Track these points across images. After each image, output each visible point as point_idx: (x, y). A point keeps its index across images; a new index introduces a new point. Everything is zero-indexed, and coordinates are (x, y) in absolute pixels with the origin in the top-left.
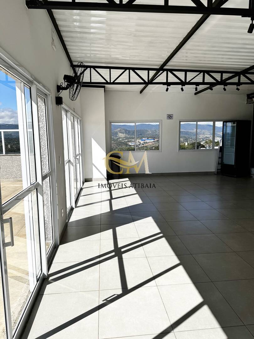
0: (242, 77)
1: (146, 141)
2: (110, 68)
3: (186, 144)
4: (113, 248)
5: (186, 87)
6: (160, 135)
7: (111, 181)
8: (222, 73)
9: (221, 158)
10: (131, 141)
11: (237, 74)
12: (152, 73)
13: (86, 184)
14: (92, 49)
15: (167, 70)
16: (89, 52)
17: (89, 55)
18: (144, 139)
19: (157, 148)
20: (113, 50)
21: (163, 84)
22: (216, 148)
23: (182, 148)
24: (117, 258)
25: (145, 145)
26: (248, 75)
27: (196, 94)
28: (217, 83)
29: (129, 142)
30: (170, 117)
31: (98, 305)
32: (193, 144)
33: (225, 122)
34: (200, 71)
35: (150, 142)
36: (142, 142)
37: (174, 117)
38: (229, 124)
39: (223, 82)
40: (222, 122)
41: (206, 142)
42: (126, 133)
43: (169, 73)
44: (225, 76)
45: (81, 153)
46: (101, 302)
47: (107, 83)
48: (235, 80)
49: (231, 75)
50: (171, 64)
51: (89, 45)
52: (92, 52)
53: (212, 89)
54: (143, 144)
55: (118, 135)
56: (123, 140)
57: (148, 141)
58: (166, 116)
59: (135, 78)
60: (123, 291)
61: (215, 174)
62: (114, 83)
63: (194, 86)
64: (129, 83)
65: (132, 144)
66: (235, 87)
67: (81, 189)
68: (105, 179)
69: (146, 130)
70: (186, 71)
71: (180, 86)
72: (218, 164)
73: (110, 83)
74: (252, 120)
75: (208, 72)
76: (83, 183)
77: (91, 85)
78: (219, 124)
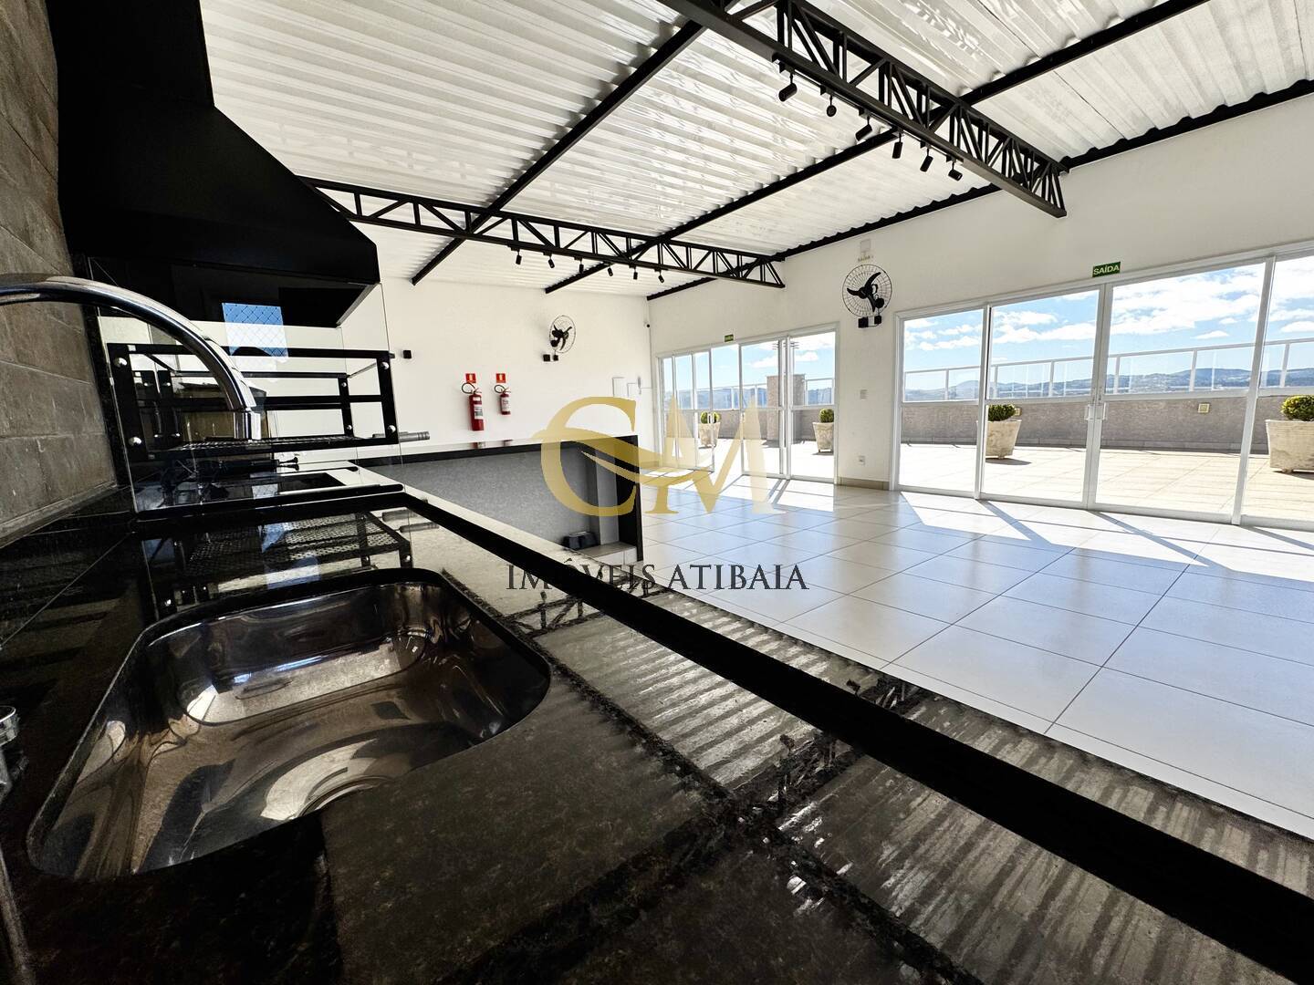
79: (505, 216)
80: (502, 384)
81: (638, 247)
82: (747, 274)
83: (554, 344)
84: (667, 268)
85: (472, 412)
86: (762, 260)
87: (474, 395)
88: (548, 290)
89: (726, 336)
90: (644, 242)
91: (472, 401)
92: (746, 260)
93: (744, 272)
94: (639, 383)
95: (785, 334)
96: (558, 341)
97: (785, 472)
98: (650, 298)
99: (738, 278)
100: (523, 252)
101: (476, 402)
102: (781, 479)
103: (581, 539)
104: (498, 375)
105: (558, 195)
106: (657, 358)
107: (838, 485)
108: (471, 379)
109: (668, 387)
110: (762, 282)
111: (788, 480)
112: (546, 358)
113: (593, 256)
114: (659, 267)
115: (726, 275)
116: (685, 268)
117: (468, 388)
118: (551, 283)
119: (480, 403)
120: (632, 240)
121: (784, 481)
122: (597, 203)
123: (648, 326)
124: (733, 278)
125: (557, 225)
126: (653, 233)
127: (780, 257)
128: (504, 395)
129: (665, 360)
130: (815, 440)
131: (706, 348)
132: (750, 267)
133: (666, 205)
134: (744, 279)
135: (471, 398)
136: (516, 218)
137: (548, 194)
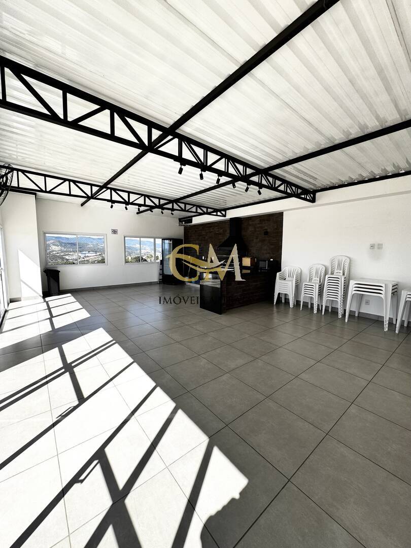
0: (175, 204)
1: (87, 255)
2: (45, 176)
3: (130, 258)
4: (61, 366)
5: (129, 207)
6: (106, 249)
7: (47, 299)
8: (160, 199)
9: (162, 269)
10: (68, 255)
11: (171, 201)
12: (95, 189)
13: (12, 305)
14: (19, 150)
15: (111, 189)
16: (15, 153)
17: (15, 157)
18: (84, 252)
19: (103, 261)
20: (47, 157)
21: (108, 201)
22: (157, 261)
23: (127, 262)
24: (68, 373)
25: (85, 259)
26: (179, 204)
27: (137, 213)
28: (156, 207)
29: (66, 255)
30: (115, 232)
31: (52, 423)
32: (135, 258)
33: (163, 239)
34: (142, 195)
35: (92, 256)
36: (82, 256)
37: (119, 232)
38: (167, 242)
39: (161, 207)
40: (161, 240)
41: (148, 257)
42: (61, 245)
43: (113, 191)
44: (162, 202)
45: (3, 268)
46: (55, 420)
47: (41, 191)
48: (170, 206)
49: (166, 201)
50: (115, 184)
51: (15, 145)
52: (19, 154)
53: (152, 211)
54: (83, 258)
55: (50, 248)
56: (58, 253)
57: (89, 255)
58: (111, 231)
59: (75, 190)
60: (79, 401)
61: (158, 284)
62: (50, 192)
63: (137, 207)
64: (70, 195)
65: (69, 258)
66: (170, 211)
67: (6, 311)
68: (40, 297)
69: (87, 244)
70: (129, 193)
71: (124, 205)
72: (160, 274)
73: (46, 192)
74: (183, 239)
75: (149, 197)
76: (8, 305)
77: (19, 190)
78: (159, 241)
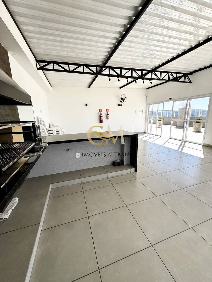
79: (107, 67)
80: (108, 112)
81: (145, 74)
82: (179, 79)
83: (121, 102)
84: (153, 79)
85: (100, 119)
86: (185, 75)
87: (101, 114)
88: (121, 88)
89: (169, 99)
90: (147, 72)
91: (100, 116)
92: (179, 75)
93: (178, 79)
94: (142, 111)
95: (190, 98)
96: (122, 101)
97: (184, 139)
98: (147, 89)
99: (176, 81)
100: (111, 78)
101: (101, 116)
102: (183, 141)
103: (118, 163)
104: (107, 110)
105: (122, 59)
106: (148, 105)
107: (203, 146)
108: (100, 111)
109: (150, 110)
110: (184, 82)
111: (185, 142)
112: (119, 105)
113: (131, 77)
114: (151, 79)
115: (172, 80)
116: (159, 79)
117: (100, 113)
118: (121, 86)
119: (102, 116)
120: (143, 72)
121: (184, 142)
122: (134, 61)
123: (146, 96)
124: (175, 81)
125: (121, 69)
126: (150, 69)
127: (191, 73)
128: (108, 114)
129: (150, 105)
130: (193, 127)
131: (163, 102)
132: (180, 77)
133: (155, 58)
134: (178, 81)
135: (100, 115)
136: (110, 68)
137: (119, 59)
